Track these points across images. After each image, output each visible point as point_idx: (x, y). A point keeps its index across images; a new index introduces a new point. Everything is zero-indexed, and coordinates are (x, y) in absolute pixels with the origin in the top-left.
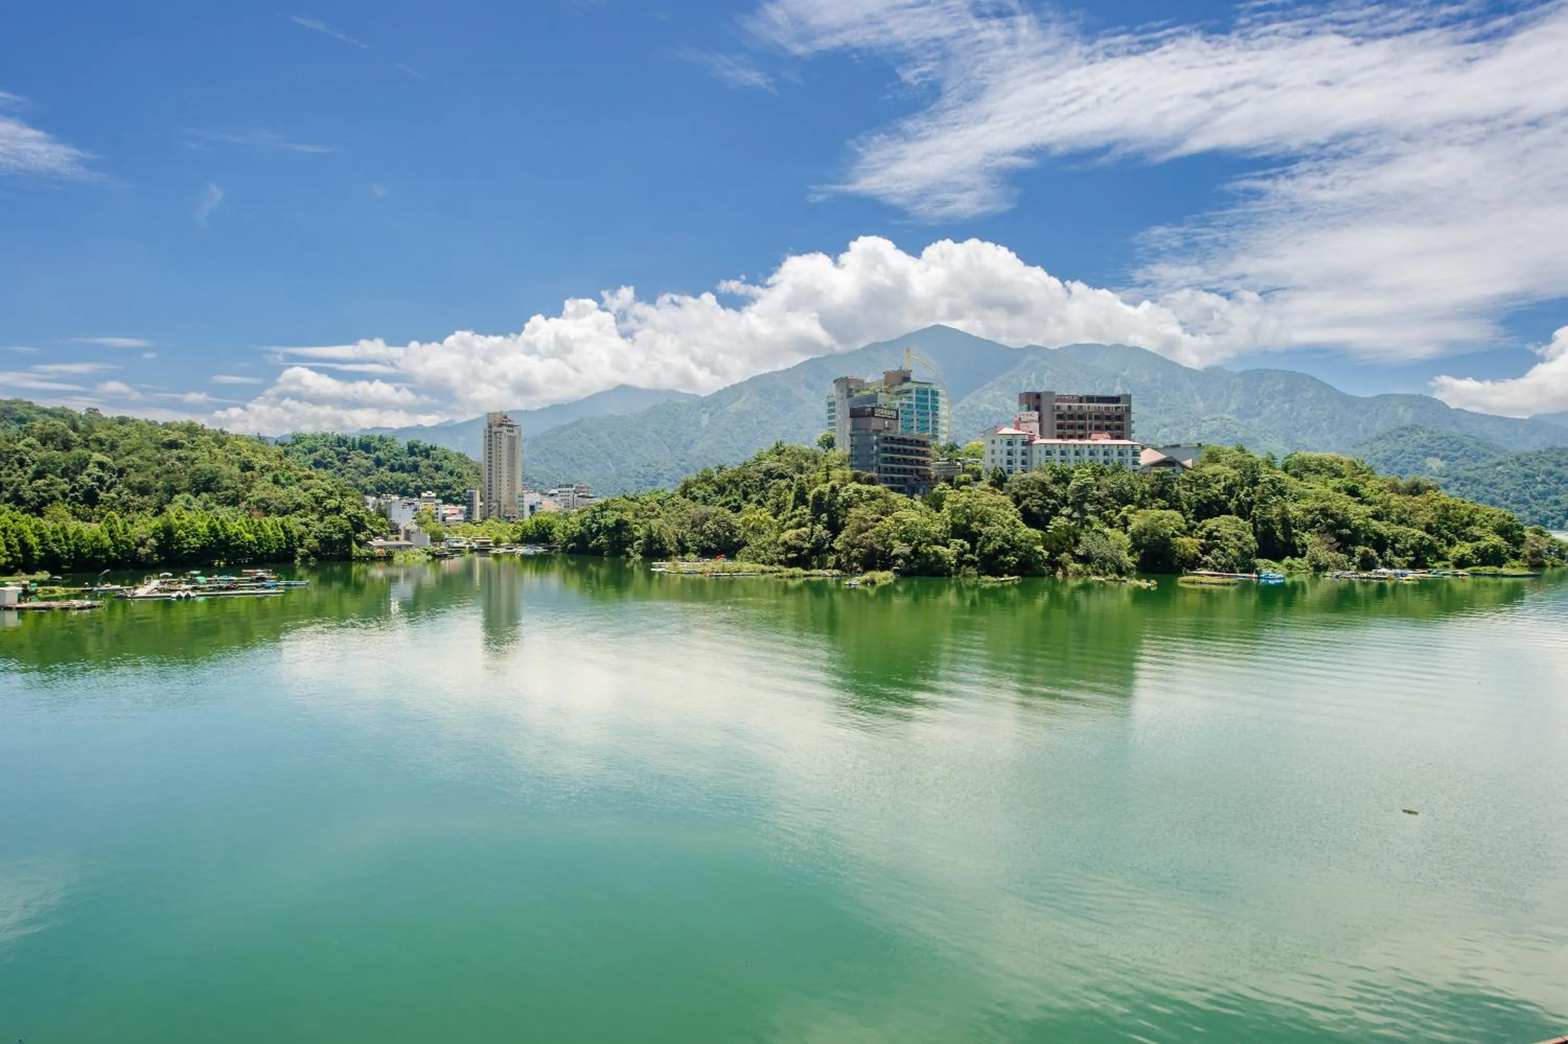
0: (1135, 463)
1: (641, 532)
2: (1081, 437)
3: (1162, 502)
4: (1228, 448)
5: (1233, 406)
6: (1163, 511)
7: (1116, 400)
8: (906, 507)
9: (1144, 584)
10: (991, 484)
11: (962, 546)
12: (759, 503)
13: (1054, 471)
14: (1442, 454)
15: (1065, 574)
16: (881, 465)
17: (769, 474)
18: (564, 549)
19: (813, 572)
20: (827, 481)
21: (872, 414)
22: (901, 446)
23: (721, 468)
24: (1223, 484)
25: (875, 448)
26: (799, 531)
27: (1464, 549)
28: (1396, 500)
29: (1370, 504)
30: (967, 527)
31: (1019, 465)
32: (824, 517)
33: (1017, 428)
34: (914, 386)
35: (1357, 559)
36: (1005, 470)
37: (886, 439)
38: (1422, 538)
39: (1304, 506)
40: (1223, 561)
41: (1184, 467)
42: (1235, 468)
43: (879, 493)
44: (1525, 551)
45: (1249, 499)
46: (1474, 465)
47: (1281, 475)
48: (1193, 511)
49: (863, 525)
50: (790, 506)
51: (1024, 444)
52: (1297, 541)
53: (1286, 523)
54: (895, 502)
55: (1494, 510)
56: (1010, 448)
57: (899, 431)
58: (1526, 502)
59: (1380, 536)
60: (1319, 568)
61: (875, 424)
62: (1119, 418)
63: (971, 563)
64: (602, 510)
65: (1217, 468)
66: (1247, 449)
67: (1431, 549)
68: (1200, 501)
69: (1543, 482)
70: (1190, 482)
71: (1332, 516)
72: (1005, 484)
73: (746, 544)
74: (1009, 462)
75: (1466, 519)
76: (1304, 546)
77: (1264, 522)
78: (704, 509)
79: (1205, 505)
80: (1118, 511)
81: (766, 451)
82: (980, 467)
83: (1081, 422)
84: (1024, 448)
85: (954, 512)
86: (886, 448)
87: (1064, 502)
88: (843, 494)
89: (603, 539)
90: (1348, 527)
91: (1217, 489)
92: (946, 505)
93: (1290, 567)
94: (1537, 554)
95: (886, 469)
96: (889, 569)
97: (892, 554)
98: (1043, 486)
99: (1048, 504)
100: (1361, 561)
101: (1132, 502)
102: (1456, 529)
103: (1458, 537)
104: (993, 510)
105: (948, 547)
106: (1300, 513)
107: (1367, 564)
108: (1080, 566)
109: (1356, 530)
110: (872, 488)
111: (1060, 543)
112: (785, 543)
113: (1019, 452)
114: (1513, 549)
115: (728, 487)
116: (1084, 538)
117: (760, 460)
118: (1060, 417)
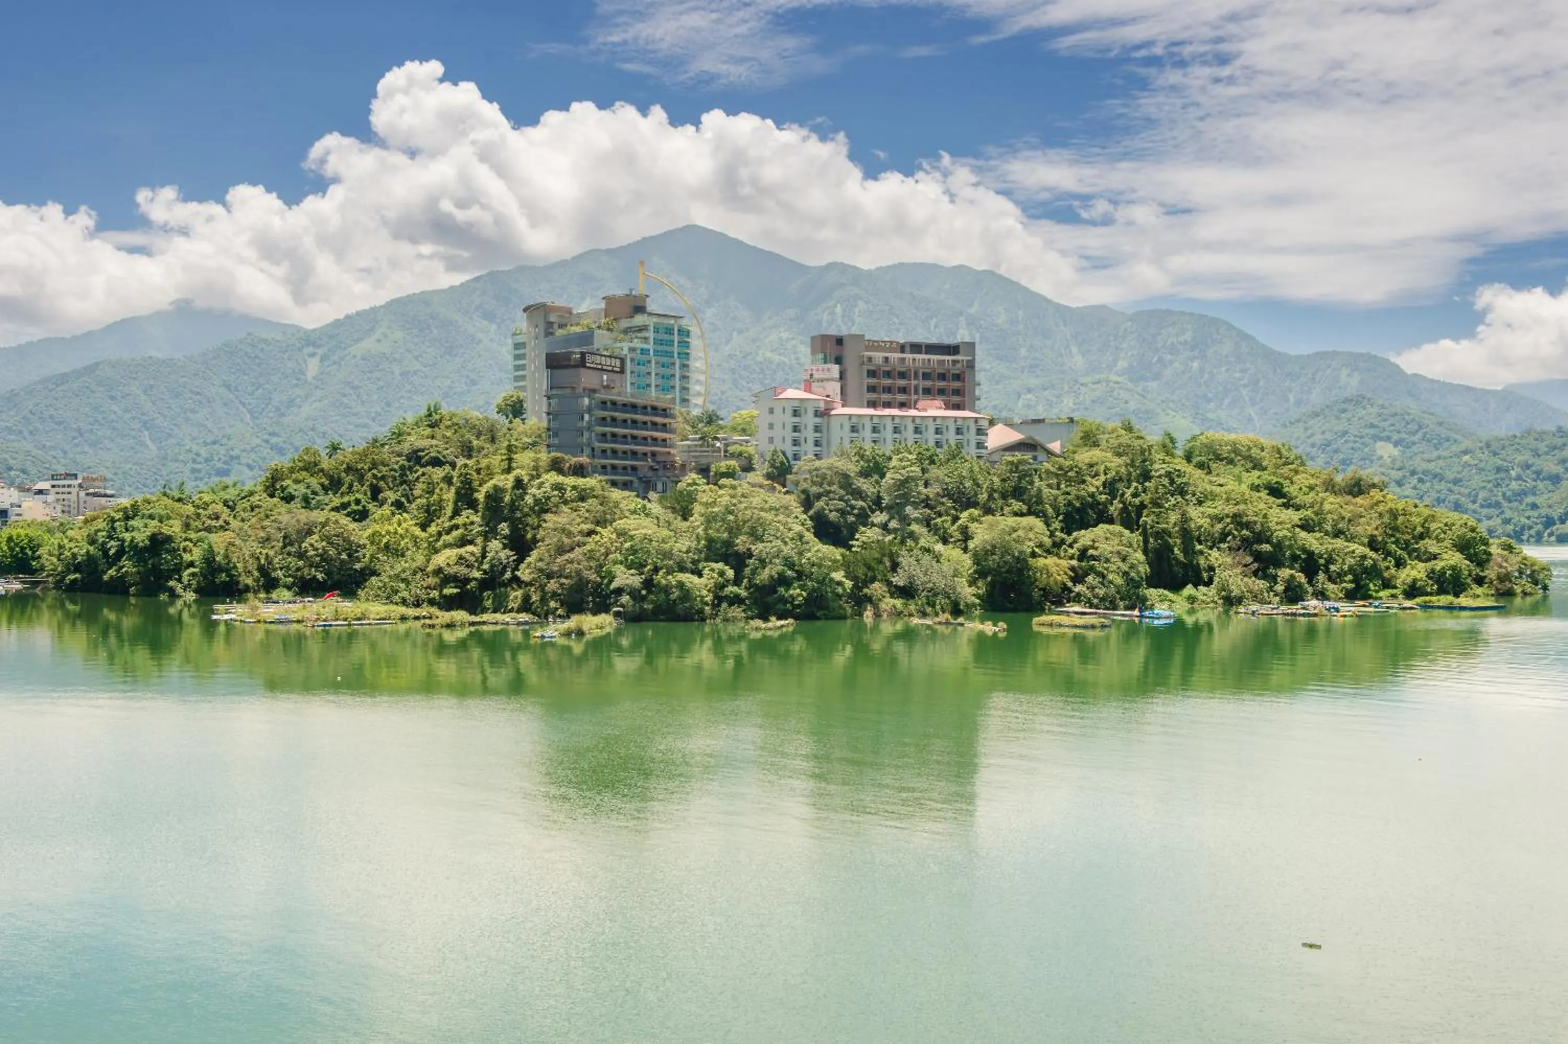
0: (980, 445)
1: (196, 555)
2: (902, 405)
3: (1017, 505)
4: (1110, 425)
5: (1122, 364)
6: (1019, 519)
7: (953, 349)
8: (634, 512)
9: (989, 628)
10: (769, 476)
11: (722, 573)
12: (398, 505)
13: (862, 457)
14: (1395, 437)
15: (877, 615)
16: (597, 444)
17: (415, 457)
18: (58, 585)
19: (486, 617)
20: (509, 470)
21: (582, 363)
22: (628, 416)
23: (335, 448)
24: (1103, 478)
25: (587, 417)
26: (462, 551)
27: (1415, 571)
28: (1331, 502)
29: (1298, 508)
30: (729, 544)
31: (809, 449)
32: (504, 528)
33: (808, 389)
34: (651, 321)
35: (1280, 588)
36: (790, 455)
37: (604, 403)
38: (1364, 557)
39: (1211, 511)
40: (1101, 592)
41: (1049, 453)
42: (1119, 455)
43: (592, 489)
44: (1491, 573)
45: (1137, 501)
46: (1435, 454)
47: (1181, 465)
48: (1061, 518)
49: (566, 540)
50: (449, 511)
51: (817, 414)
52: (1202, 561)
53: (1186, 534)
54: (616, 505)
55: (1454, 516)
56: (796, 419)
57: (626, 390)
58: (1497, 505)
59: (1311, 554)
60: (1231, 601)
61: (587, 379)
62: (957, 377)
63: (736, 600)
64: (127, 518)
65: (1095, 454)
66: (1136, 427)
67: (1374, 572)
68: (1070, 504)
69: (1519, 478)
70: (1057, 475)
71: (1247, 525)
72: (788, 477)
73: (375, 573)
74: (796, 443)
75: (1419, 529)
76: (1211, 569)
77: (1158, 535)
78: (304, 516)
79: (1078, 510)
80: (955, 519)
81: (410, 419)
82: (751, 450)
83: (902, 383)
84: (818, 420)
85: (709, 520)
86: (604, 419)
87: (877, 504)
88: (533, 491)
89: (128, 566)
90: (1268, 541)
91: (1094, 485)
92: (697, 508)
93: (1192, 599)
94: (1504, 578)
95: (604, 451)
96: (607, 611)
97: (612, 587)
98: (845, 481)
99: (853, 508)
100: (1286, 590)
101: (975, 505)
102: (1407, 543)
103: (1409, 554)
104: (768, 516)
105: (700, 575)
106: (1204, 522)
107: (1293, 595)
108: (898, 603)
109: (1279, 546)
110: (580, 481)
111: (870, 568)
112: (438, 571)
113: (811, 427)
114: (1476, 571)
115: (348, 479)
116: (905, 560)
117: (399, 435)
118: (872, 374)
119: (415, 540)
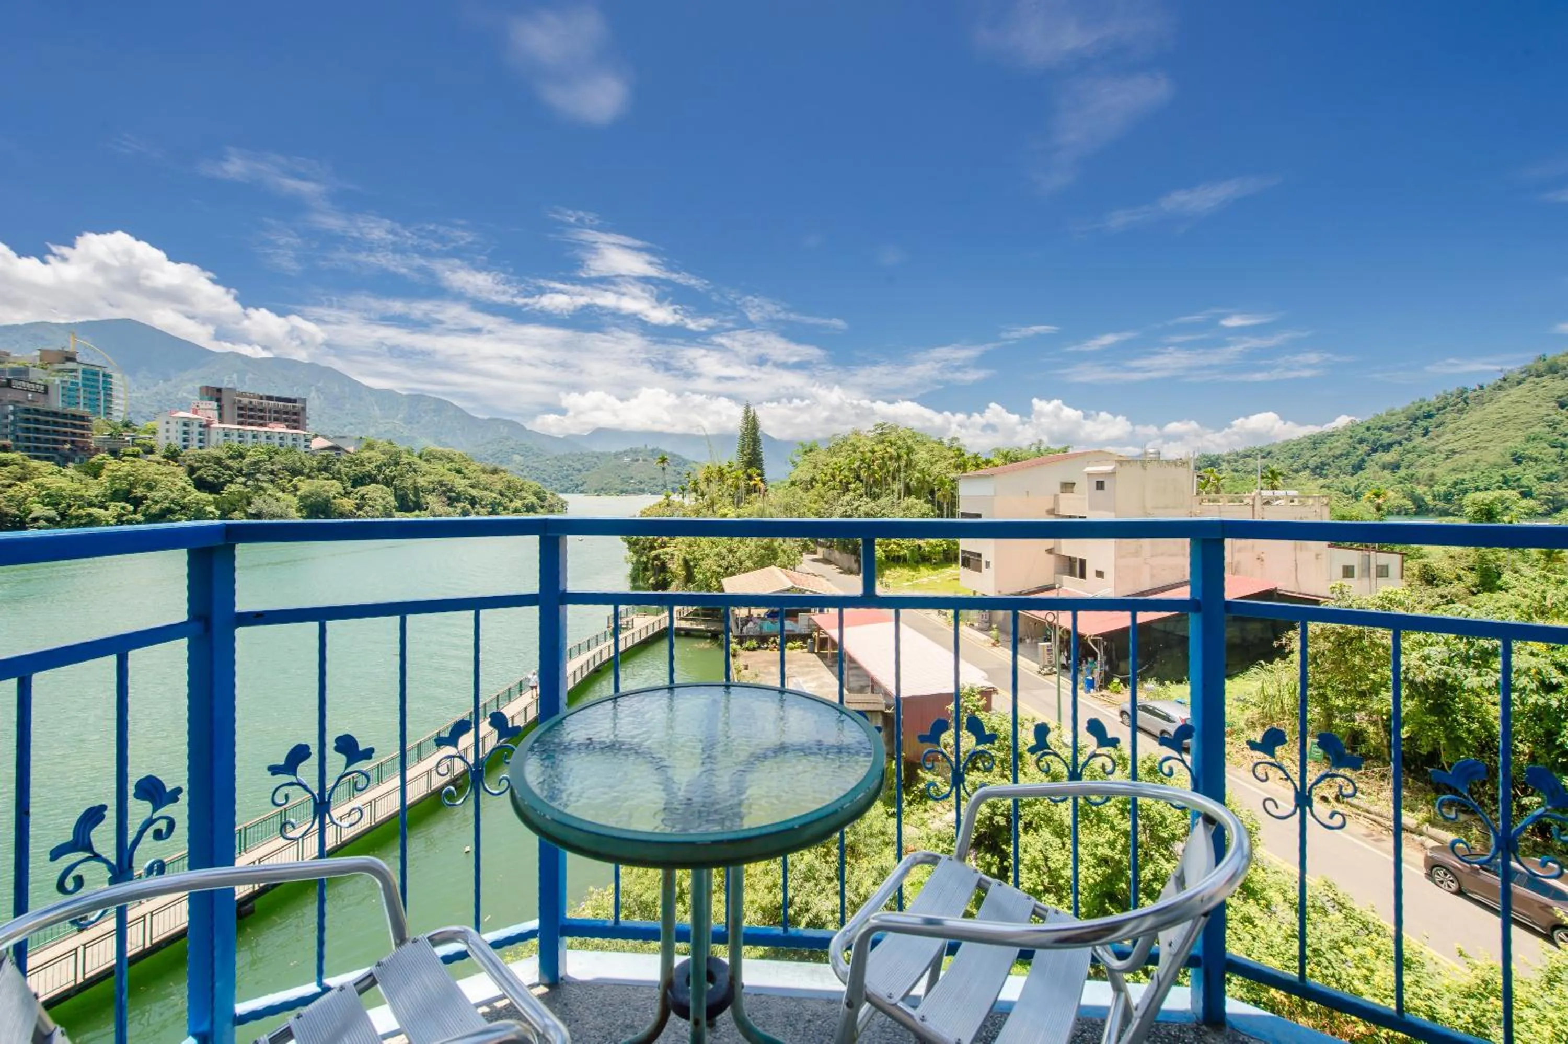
0: (307, 447)
2: (261, 425)
3: (326, 475)
4: (381, 442)
6: (327, 481)
7: (294, 401)
10: (164, 457)
11: (125, 508)
13: (231, 449)
21: (8, 385)
22: (50, 418)
25: (11, 417)
28: (483, 478)
29: (469, 479)
30: (130, 492)
31: (194, 444)
33: (195, 412)
34: (81, 367)
36: (180, 446)
37: (26, 410)
39: (429, 479)
41: (346, 452)
42: (384, 454)
45: (392, 474)
47: (417, 460)
48: (350, 481)
51: (201, 426)
52: (423, 500)
53: (416, 489)
54: (36, 470)
55: (534, 484)
56: (187, 428)
59: (473, 497)
61: (12, 395)
62: (295, 414)
65: (372, 453)
66: (394, 442)
68: (357, 475)
70: (350, 462)
71: (445, 485)
72: (179, 458)
74: (185, 440)
76: (427, 503)
77: (402, 489)
79: (360, 478)
80: (290, 481)
82: (153, 443)
83: (262, 414)
84: (201, 429)
85: (114, 479)
86: (28, 420)
87: (239, 473)
90: (454, 492)
91: (369, 467)
92: (105, 473)
94: (551, 506)
95: (29, 439)
97: (31, 516)
98: (219, 461)
99: (224, 475)
101: (302, 474)
104: (161, 478)
105: (106, 509)
106: (426, 484)
109: (459, 494)
111: (232, 505)
113: (196, 433)
114: (540, 503)
116: (256, 499)
118: (240, 408)
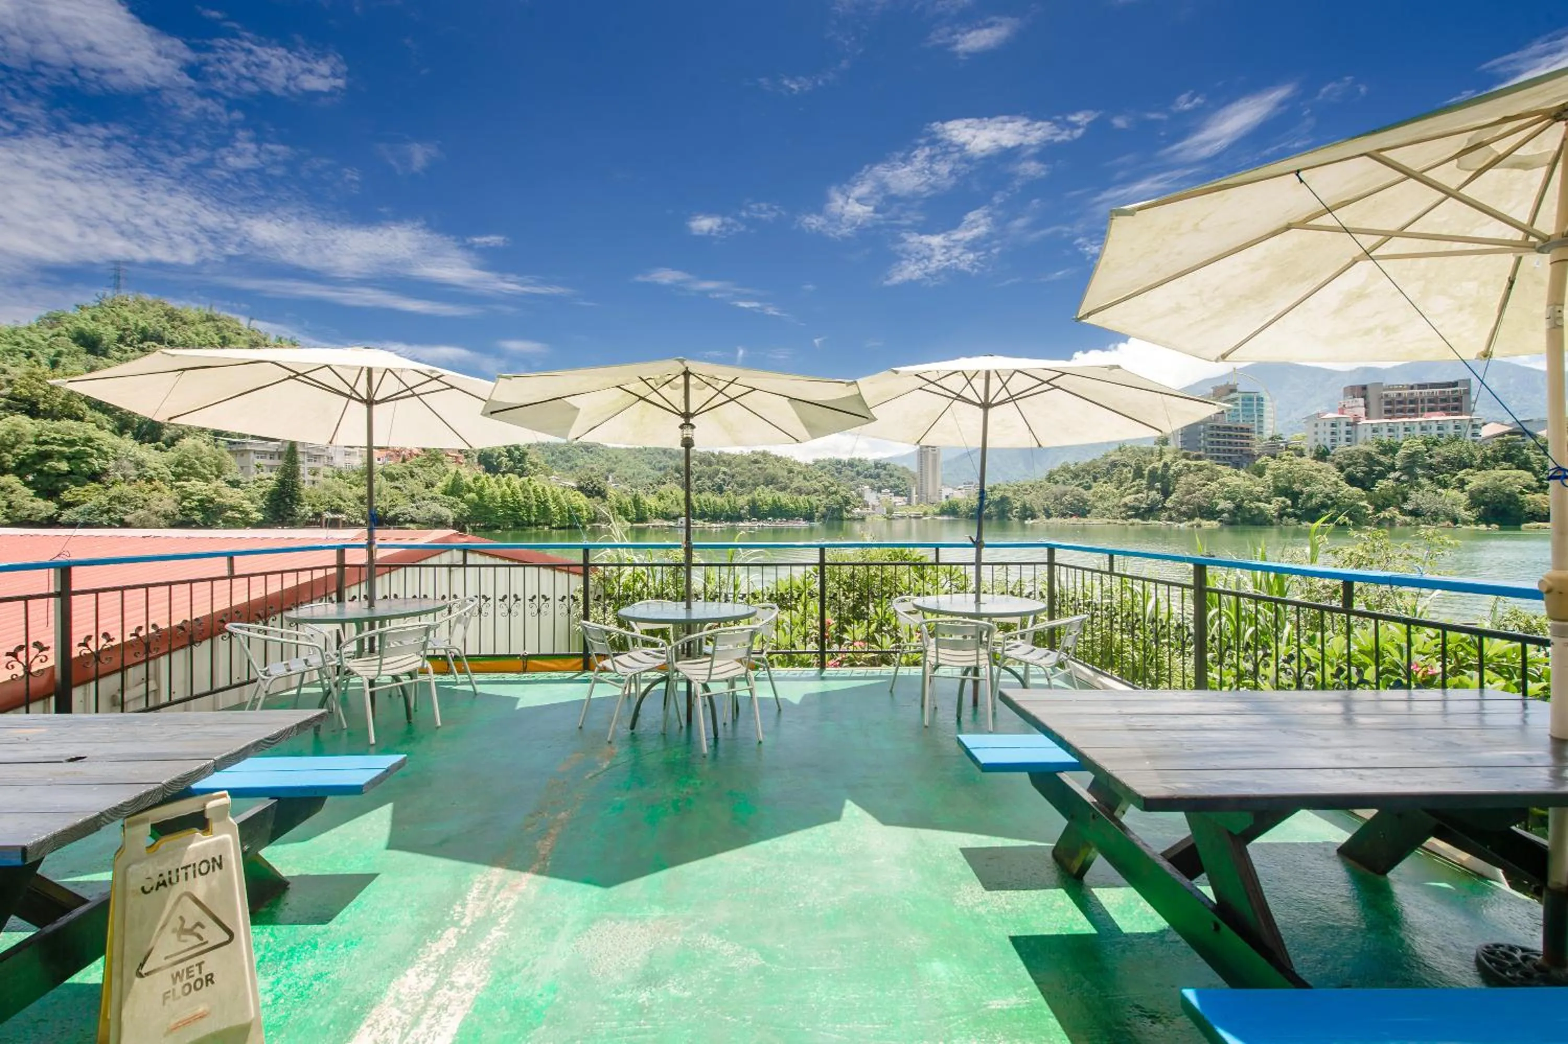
0: (1475, 435)
2: (1412, 416)
3: (1507, 464)
6: (1509, 472)
7: (1453, 385)
8: (1230, 475)
9: (1483, 528)
10: (1314, 457)
12: (1105, 484)
13: (1381, 444)
16: (1208, 446)
17: (1114, 464)
19: (1150, 522)
20: (1161, 460)
22: (1226, 433)
25: (1204, 434)
26: (1136, 496)
30: (1288, 488)
31: (1343, 443)
32: (1158, 485)
33: (1342, 412)
34: (1241, 395)
36: (1329, 446)
37: (1214, 427)
41: (1536, 436)
43: (1206, 466)
49: (1191, 489)
50: (1130, 481)
51: (1348, 424)
54: (1220, 472)
56: (1334, 428)
57: (1226, 422)
62: (1457, 400)
63: (1293, 515)
72: (1328, 456)
73: (1094, 507)
74: (1333, 440)
80: (1454, 475)
81: (1111, 449)
82: (1303, 446)
83: (1412, 405)
84: (1349, 428)
85: (1276, 477)
86: (1213, 435)
87: (1392, 468)
88: (1173, 468)
92: (1268, 472)
95: (1213, 449)
96: (1215, 519)
97: (1217, 509)
98: (1368, 456)
99: (1374, 470)
101: (1471, 466)
105: (1270, 503)
108: (1408, 519)
110: (1199, 462)
111: (1386, 500)
112: (1125, 505)
113: (1344, 432)
115: (1082, 474)
116: (1413, 495)
117: (1106, 456)
118: (1388, 403)
119: (1114, 494)
